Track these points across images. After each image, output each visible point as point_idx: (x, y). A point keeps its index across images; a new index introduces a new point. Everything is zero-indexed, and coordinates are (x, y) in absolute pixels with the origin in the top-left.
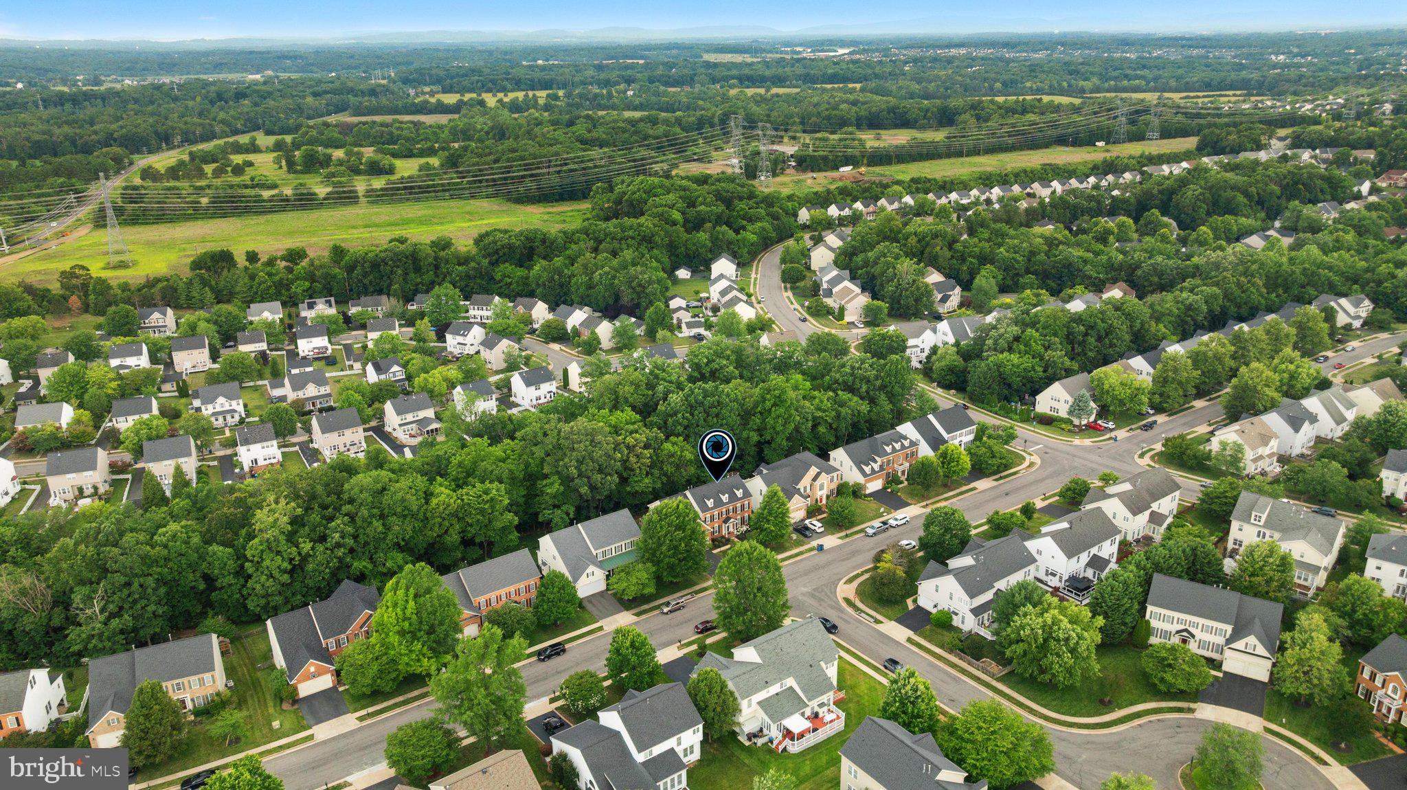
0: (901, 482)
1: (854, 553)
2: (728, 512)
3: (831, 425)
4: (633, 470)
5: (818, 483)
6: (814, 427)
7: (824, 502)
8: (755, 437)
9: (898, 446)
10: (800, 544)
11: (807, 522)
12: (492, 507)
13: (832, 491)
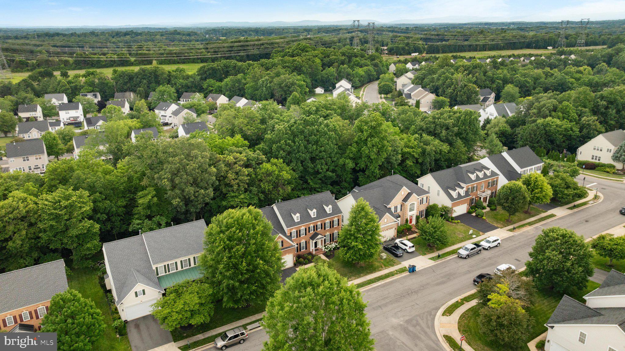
0: (484, 208)
1: (449, 277)
2: (315, 228)
3: (417, 159)
4: (232, 186)
5: (408, 204)
6: (403, 161)
7: (414, 222)
8: (350, 164)
9: (481, 175)
10: (389, 263)
11: (397, 241)
12: (71, 213)
13: (421, 212)
